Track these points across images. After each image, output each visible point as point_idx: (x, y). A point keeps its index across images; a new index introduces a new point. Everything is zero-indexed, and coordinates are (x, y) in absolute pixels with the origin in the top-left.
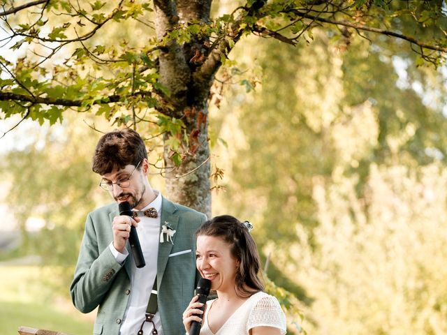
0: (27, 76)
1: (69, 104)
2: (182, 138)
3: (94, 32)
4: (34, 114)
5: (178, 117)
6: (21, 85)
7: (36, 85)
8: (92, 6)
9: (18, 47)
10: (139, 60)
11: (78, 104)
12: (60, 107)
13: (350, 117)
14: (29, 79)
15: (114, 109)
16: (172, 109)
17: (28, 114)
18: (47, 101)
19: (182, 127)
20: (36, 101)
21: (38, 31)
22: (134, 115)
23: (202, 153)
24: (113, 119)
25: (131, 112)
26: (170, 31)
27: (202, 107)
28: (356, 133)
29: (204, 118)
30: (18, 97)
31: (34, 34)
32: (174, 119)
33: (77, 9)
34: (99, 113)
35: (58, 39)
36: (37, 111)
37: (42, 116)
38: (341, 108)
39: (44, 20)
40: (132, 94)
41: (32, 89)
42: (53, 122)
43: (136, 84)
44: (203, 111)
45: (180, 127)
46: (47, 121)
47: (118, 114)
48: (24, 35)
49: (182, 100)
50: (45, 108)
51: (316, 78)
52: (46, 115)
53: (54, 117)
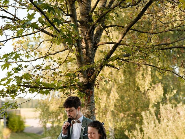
0: (39, 81)
1: (51, 89)
2: (85, 98)
3: (59, 67)
4: (41, 92)
5: (84, 92)
6: (37, 83)
7: (41, 83)
8: (58, 59)
9: (36, 72)
10: (72, 75)
11: (54, 89)
12: (49, 90)
13: (154, 88)
14: (39, 82)
15: (65, 90)
16: (82, 90)
17: (39, 92)
18: (45, 88)
19: (85, 95)
20: (41, 88)
21: (42, 67)
22: (71, 92)
23: (92, 103)
24: (64, 93)
25: (70, 91)
26: (80, 67)
27: (92, 89)
28: (156, 93)
29: (92, 92)
30: (36, 87)
31: (41, 68)
32: (83, 93)
33: (53, 60)
34: (61, 91)
35: (48, 69)
36: (42, 91)
37: (43, 93)
38: (151, 85)
39: (43, 63)
40: (70, 86)
41: (40, 85)
42: (47, 94)
43: (71, 82)
44: (92, 90)
45: (84, 95)
46: (45, 94)
47: (66, 92)
48: (37, 68)
49: (86, 87)
50: (44, 90)
51: (143, 75)
52: (44, 92)
53: (47, 93)
